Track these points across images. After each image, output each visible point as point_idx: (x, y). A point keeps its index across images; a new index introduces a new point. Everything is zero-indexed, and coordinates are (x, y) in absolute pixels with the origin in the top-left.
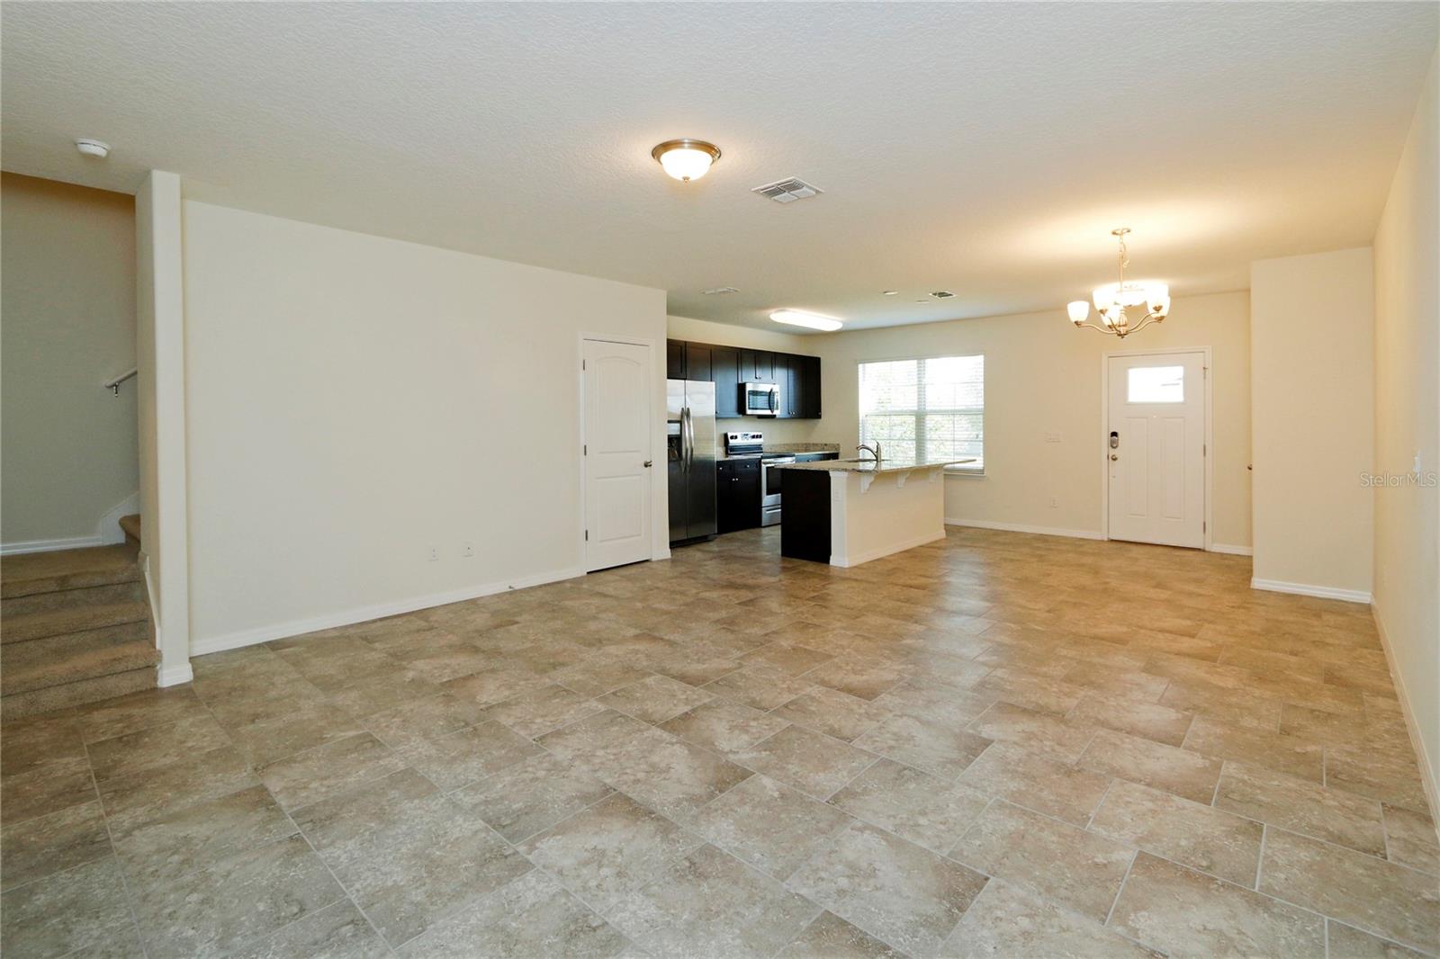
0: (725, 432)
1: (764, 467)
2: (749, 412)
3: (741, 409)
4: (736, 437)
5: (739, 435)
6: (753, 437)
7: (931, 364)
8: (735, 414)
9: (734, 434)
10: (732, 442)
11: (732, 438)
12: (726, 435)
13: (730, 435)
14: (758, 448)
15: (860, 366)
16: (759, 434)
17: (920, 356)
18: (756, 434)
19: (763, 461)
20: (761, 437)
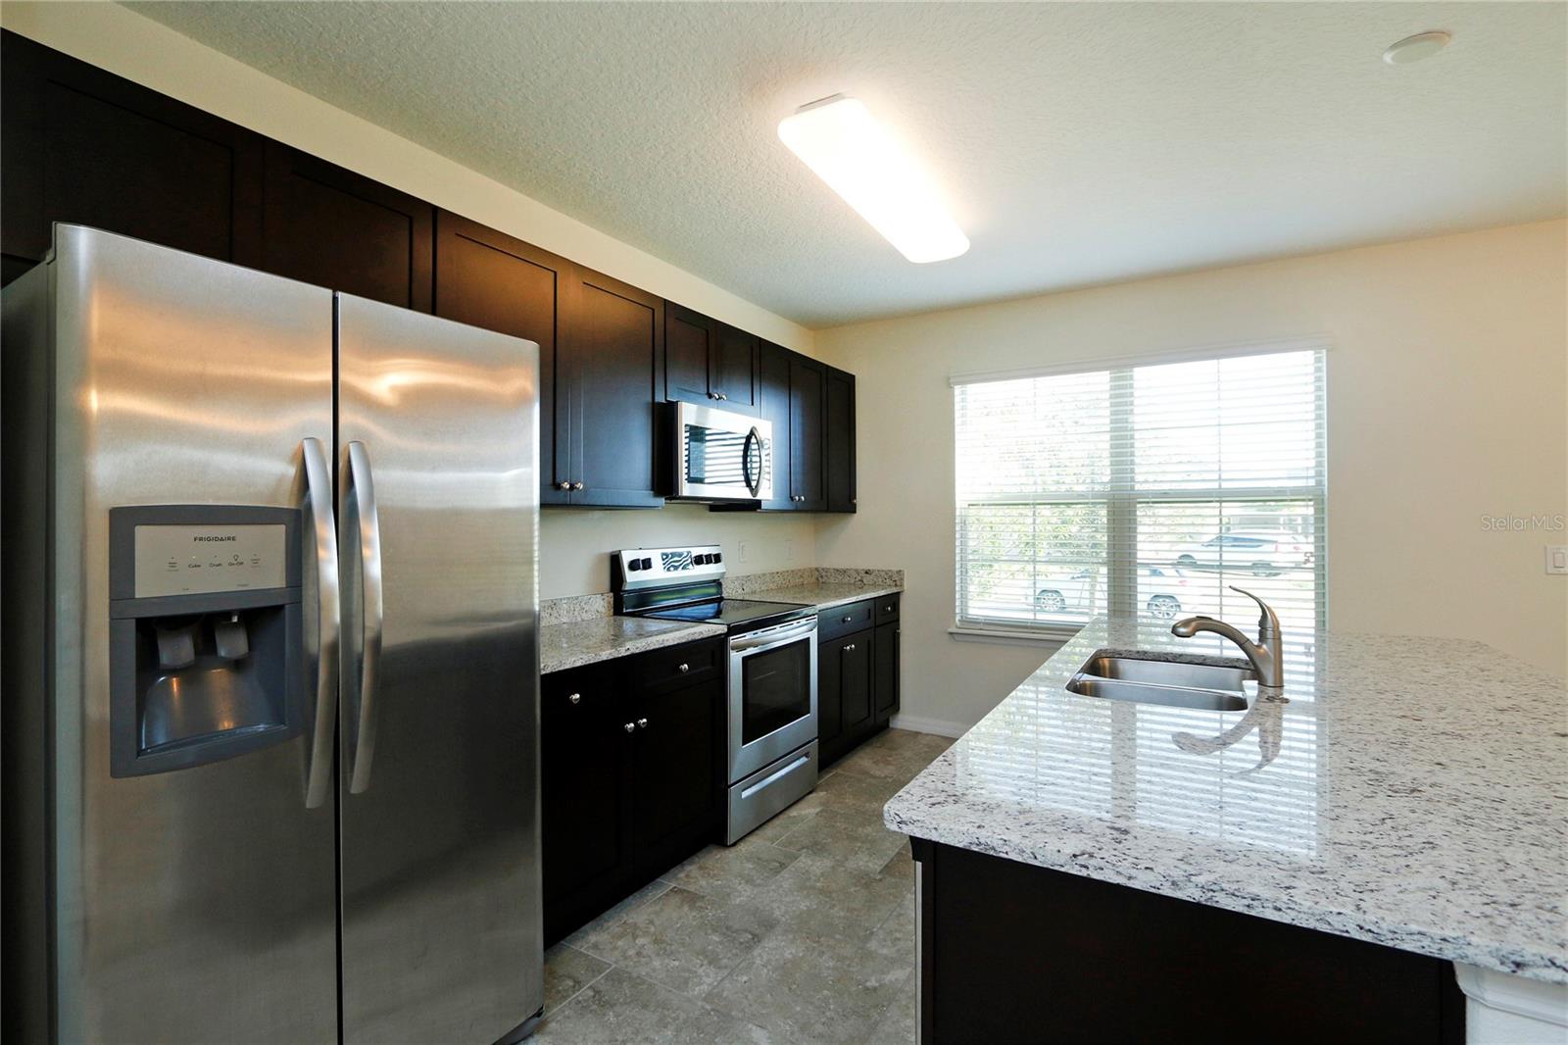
0: (613, 549)
1: (735, 659)
2: (686, 489)
3: (664, 481)
4: (647, 564)
5: (655, 556)
6: (699, 560)
7: (1146, 378)
8: (645, 497)
9: (642, 555)
10: (633, 579)
11: (634, 565)
12: (615, 560)
13: (627, 557)
14: (713, 596)
15: (957, 390)
16: (713, 551)
17: (1120, 360)
18: (705, 551)
19: (733, 640)
20: (717, 558)
